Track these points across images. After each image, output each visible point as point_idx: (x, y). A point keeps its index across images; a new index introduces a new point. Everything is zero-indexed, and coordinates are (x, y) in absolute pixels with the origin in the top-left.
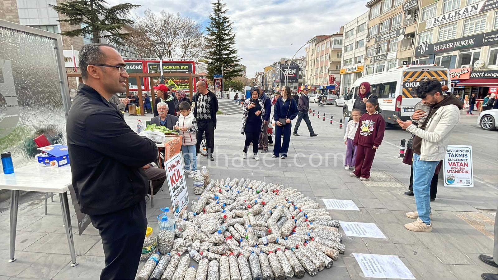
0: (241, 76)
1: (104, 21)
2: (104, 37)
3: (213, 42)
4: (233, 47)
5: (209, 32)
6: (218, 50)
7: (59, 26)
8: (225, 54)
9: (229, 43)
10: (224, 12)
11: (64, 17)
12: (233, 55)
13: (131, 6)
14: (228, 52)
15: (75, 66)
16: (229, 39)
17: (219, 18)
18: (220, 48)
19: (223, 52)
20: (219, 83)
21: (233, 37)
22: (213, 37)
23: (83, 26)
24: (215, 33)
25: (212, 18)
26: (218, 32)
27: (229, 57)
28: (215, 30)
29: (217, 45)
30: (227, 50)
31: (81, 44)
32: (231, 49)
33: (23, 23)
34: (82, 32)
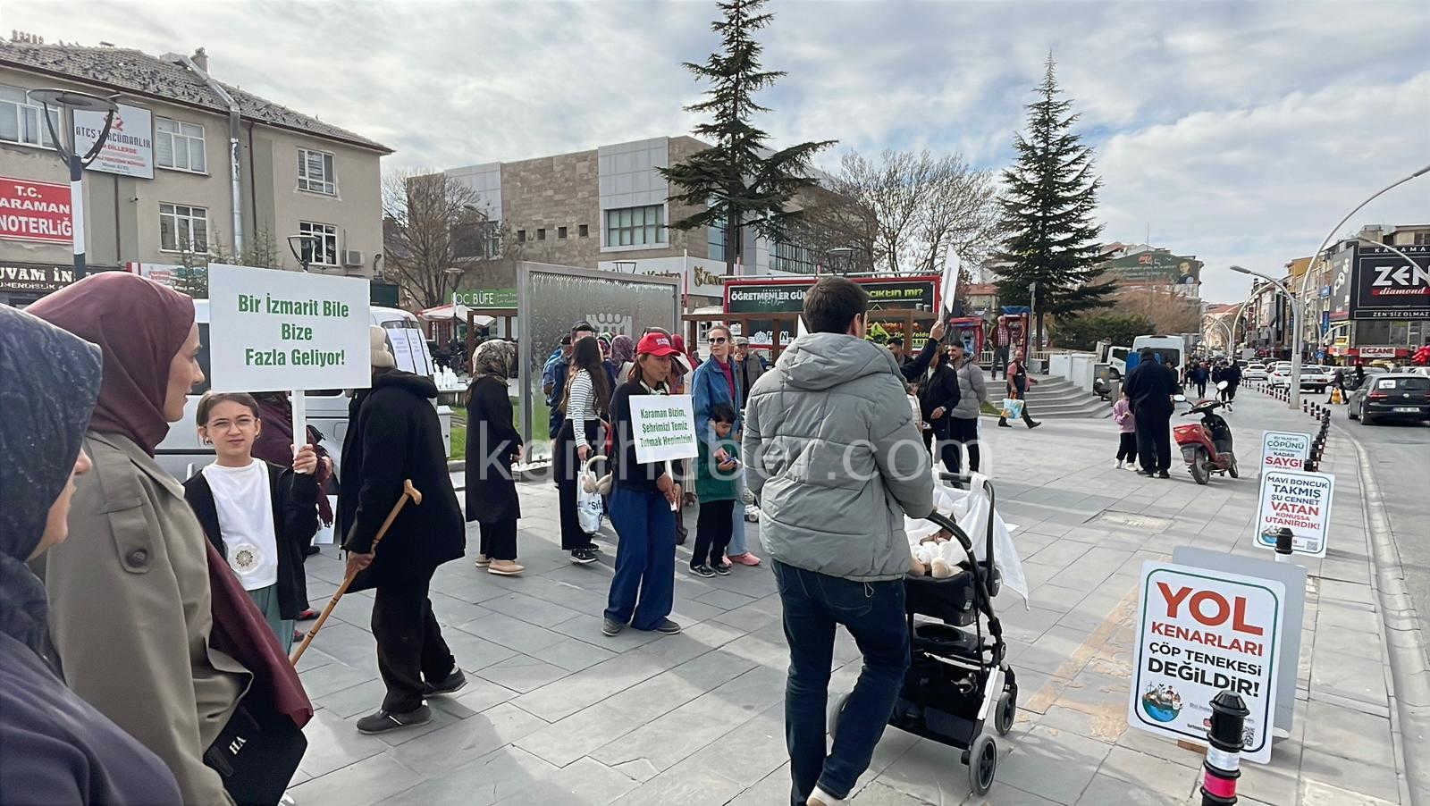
0: (1110, 304)
2: (750, 223)
4: (1093, 218)
5: (1011, 186)
6: (1039, 231)
7: (666, 206)
8: (1060, 243)
9: (1076, 209)
10: (1065, 125)
11: (681, 190)
12: (1087, 243)
14: (1069, 235)
16: (1074, 199)
17: (1047, 143)
18: (1043, 226)
19: (1052, 236)
20: (1019, 329)
21: (1091, 189)
22: (1024, 197)
23: (711, 203)
24: (1029, 186)
25: (1024, 147)
26: (1040, 183)
27: (1071, 251)
28: (1031, 177)
29: (1031, 218)
30: (1066, 232)
31: (704, 243)
32: (1082, 226)
33: (605, 204)
34: (709, 216)
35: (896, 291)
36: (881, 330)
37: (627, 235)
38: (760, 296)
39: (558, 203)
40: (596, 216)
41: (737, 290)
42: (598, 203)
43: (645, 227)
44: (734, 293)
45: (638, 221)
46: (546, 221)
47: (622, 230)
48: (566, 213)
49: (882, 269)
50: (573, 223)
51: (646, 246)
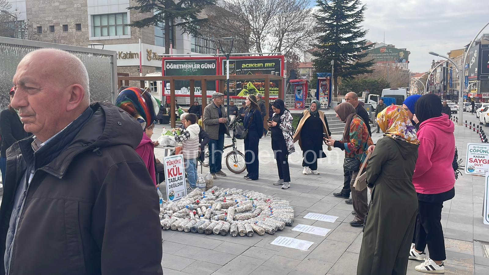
0: (371, 71)
2: (178, 25)
3: (326, 22)
4: (362, 26)
5: (320, 8)
6: (334, 33)
7: (129, 14)
8: (345, 39)
9: (353, 21)
12: (359, 39)
14: (350, 35)
15: (141, 64)
16: (352, 16)
18: (337, 30)
19: (341, 35)
20: (326, 85)
21: (361, 11)
22: (327, 14)
23: (156, 12)
24: (330, 8)
26: (335, 7)
27: (351, 44)
28: (331, 3)
29: (330, 25)
30: (349, 33)
31: (151, 35)
32: (356, 30)
33: (91, 11)
34: (154, 20)
35: (260, 64)
36: (252, 86)
37: (105, 31)
38: (183, 66)
39: (62, 11)
40: (86, 20)
41: (170, 63)
42: (87, 11)
43: (116, 26)
44: (168, 65)
45: (112, 22)
46: (55, 21)
47: (102, 27)
48: (67, 17)
49: (253, 52)
50: (72, 23)
51: (117, 37)
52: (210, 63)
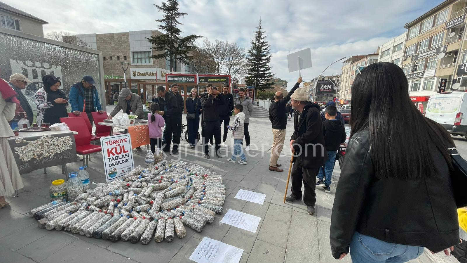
1: (178, 48)
3: (253, 61)
4: (269, 65)
5: (250, 54)
6: (256, 67)
7: (152, 52)
8: (261, 71)
9: (266, 62)
10: (263, 38)
11: (154, 46)
12: (268, 72)
13: (196, 37)
14: (264, 69)
15: (157, 79)
16: (265, 59)
17: (259, 43)
18: (258, 66)
19: (259, 69)
20: (251, 93)
21: (269, 57)
22: (253, 58)
24: (254, 54)
25: (253, 43)
26: (257, 54)
27: (264, 74)
28: (255, 52)
29: (255, 64)
30: (263, 68)
31: (164, 64)
32: (266, 67)
33: (132, 50)
34: (165, 55)
35: (218, 79)
37: (139, 60)
38: (177, 79)
39: (116, 49)
40: (129, 53)
41: (170, 77)
42: (129, 49)
43: (145, 58)
44: (169, 78)
45: (143, 56)
46: (112, 54)
47: (138, 59)
48: (119, 52)
49: (216, 74)
50: (122, 55)
51: (145, 64)
52: (191, 78)
